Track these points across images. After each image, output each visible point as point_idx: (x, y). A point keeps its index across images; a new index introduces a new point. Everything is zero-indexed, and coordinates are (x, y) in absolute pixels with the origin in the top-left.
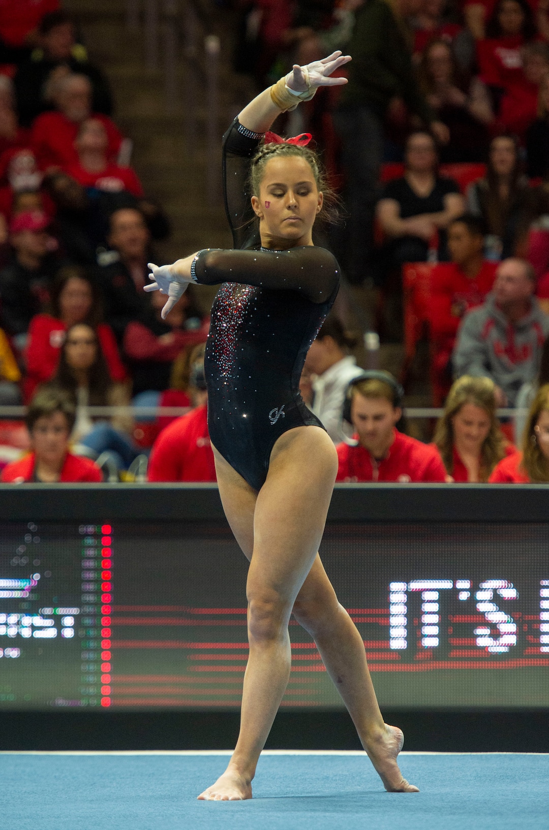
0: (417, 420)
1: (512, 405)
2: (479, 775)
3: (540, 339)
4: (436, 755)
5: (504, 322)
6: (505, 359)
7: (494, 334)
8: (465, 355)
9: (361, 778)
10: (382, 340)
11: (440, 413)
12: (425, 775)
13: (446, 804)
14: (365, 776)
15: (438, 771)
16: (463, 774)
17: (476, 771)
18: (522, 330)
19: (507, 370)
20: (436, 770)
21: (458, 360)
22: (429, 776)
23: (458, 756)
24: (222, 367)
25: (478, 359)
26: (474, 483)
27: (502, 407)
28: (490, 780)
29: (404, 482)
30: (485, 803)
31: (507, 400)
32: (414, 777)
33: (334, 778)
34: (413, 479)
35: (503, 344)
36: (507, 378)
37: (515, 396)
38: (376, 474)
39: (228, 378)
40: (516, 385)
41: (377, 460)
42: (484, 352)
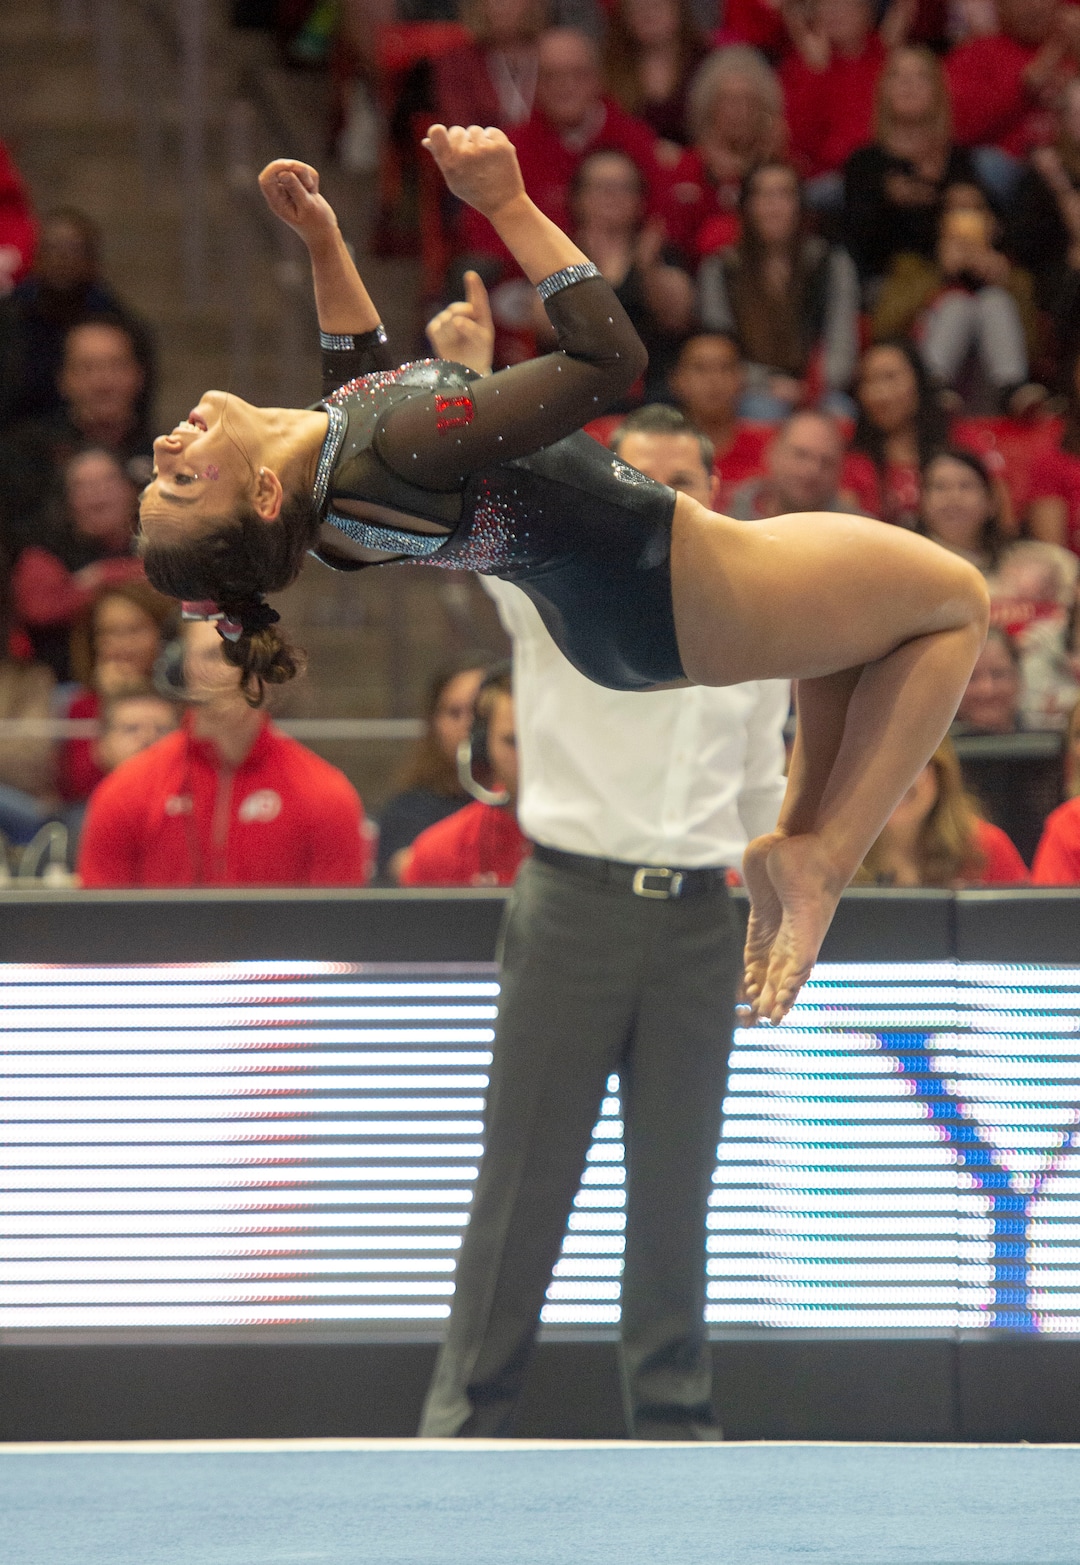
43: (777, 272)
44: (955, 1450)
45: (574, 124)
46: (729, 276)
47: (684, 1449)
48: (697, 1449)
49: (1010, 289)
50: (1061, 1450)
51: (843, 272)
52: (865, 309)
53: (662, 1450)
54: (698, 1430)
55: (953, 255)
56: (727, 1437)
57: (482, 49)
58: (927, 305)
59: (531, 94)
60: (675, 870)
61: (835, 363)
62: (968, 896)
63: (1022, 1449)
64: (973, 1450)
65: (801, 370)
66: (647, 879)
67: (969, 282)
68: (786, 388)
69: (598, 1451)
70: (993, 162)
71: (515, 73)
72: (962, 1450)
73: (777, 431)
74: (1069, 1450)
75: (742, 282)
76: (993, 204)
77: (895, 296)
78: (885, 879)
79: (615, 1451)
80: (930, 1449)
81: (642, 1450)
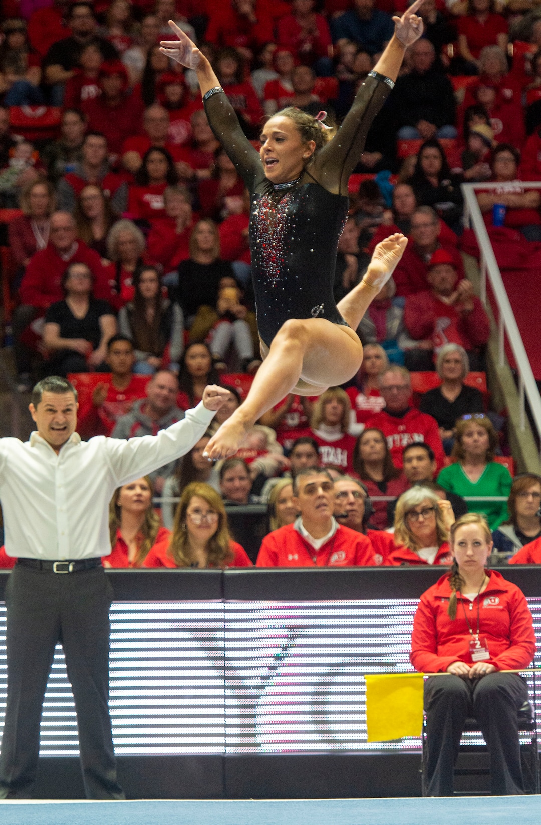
5: (150, 424)
43: (150, 312)
44: (223, 802)
45: (66, 250)
46: (130, 314)
47: (110, 803)
48: (115, 803)
49: (246, 319)
50: (267, 802)
51: (178, 311)
52: (187, 328)
53: (102, 803)
54: (115, 795)
55: (223, 305)
56: (127, 799)
57: (28, 219)
58: (213, 327)
59: (47, 239)
60: (70, 561)
61: (175, 350)
62: (229, 572)
63: (251, 802)
64: (231, 802)
65: (161, 353)
66: (57, 565)
67: (230, 317)
68: (154, 361)
69: (74, 804)
70: (240, 267)
71: (42, 230)
72: (226, 802)
73: (150, 378)
74: (271, 802)
75: (136, 317)
76: (239, 285)
77: (199, 323)
78: (194, 565)
79: (81, 804)
80: (212, 802)
81: (93, 804)
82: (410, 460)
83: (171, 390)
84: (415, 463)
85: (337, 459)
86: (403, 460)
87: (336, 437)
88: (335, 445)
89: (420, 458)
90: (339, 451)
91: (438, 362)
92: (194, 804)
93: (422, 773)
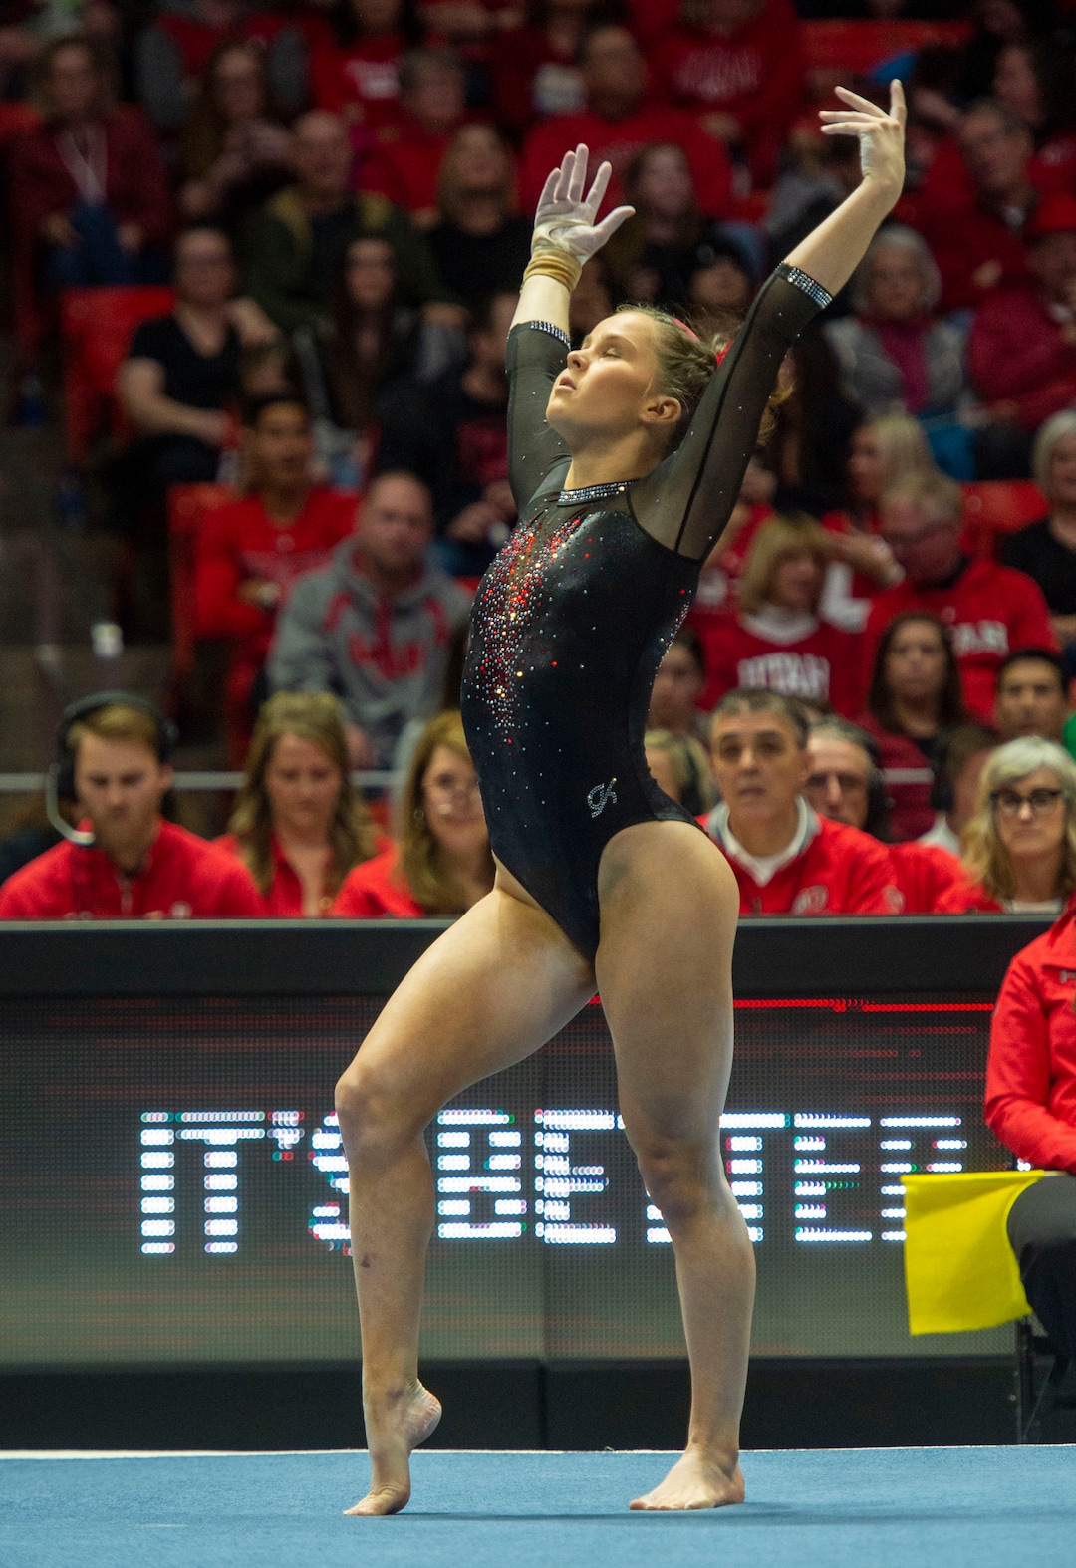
0: (195, 794)
1: (386, 766)
2: (312, 1497)
3: (441, 633)
4: (228, 1457)
5: (371, 599)
6: (372, 670)
7: (351, 622)
8: (293, 663)
9: (78, 1505)
10: (128, 638)
11: (236, 780)
12: (205, 1497)
13: (240, 1551)
14: (84, 1501)
15: (230, 1490)
16: (280, 1493)
17: (304, 1488)
18: (404, 612)
19: (377, 695)
20: (226, 1487)
21: (279, 673)
22: (211, 1500)
23: (270, 1457)
24: (496, 710)
25: (319, 671)
26: (315, 919)
27: (365, 767)
28: (332, 1506)
29: (181, 919)
30: (319, 1549)
31: (376, 753)
32: (181, 1501)
33: (23, 1505)
34: (198, 913)
35: (369, 640)
36: (375, 710)
37: (392, 748)
38: (127, 902)
39: (509, 729)
40: (393, 724)
41: (131, 874)
42: (329, 657)
46: (322, 344)
82: (1017, 690)
83: (412, 521)
84: (1028, 699)
85: (808, 680)
86: (995, 688)
87: (796, 629)
88: (798, 648)
89: (1040, 689)
90: (811, 660)
91: (1041, 459)
92: (469, 1458)
93: (1014, 1404)
